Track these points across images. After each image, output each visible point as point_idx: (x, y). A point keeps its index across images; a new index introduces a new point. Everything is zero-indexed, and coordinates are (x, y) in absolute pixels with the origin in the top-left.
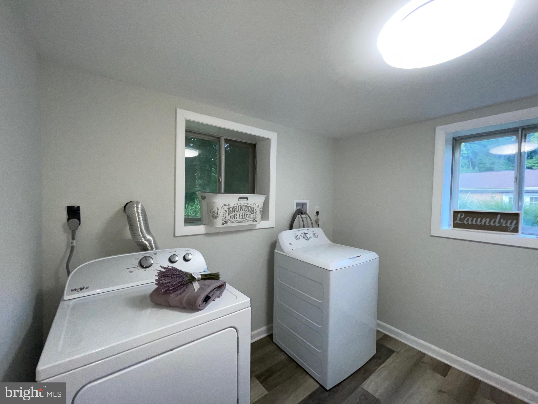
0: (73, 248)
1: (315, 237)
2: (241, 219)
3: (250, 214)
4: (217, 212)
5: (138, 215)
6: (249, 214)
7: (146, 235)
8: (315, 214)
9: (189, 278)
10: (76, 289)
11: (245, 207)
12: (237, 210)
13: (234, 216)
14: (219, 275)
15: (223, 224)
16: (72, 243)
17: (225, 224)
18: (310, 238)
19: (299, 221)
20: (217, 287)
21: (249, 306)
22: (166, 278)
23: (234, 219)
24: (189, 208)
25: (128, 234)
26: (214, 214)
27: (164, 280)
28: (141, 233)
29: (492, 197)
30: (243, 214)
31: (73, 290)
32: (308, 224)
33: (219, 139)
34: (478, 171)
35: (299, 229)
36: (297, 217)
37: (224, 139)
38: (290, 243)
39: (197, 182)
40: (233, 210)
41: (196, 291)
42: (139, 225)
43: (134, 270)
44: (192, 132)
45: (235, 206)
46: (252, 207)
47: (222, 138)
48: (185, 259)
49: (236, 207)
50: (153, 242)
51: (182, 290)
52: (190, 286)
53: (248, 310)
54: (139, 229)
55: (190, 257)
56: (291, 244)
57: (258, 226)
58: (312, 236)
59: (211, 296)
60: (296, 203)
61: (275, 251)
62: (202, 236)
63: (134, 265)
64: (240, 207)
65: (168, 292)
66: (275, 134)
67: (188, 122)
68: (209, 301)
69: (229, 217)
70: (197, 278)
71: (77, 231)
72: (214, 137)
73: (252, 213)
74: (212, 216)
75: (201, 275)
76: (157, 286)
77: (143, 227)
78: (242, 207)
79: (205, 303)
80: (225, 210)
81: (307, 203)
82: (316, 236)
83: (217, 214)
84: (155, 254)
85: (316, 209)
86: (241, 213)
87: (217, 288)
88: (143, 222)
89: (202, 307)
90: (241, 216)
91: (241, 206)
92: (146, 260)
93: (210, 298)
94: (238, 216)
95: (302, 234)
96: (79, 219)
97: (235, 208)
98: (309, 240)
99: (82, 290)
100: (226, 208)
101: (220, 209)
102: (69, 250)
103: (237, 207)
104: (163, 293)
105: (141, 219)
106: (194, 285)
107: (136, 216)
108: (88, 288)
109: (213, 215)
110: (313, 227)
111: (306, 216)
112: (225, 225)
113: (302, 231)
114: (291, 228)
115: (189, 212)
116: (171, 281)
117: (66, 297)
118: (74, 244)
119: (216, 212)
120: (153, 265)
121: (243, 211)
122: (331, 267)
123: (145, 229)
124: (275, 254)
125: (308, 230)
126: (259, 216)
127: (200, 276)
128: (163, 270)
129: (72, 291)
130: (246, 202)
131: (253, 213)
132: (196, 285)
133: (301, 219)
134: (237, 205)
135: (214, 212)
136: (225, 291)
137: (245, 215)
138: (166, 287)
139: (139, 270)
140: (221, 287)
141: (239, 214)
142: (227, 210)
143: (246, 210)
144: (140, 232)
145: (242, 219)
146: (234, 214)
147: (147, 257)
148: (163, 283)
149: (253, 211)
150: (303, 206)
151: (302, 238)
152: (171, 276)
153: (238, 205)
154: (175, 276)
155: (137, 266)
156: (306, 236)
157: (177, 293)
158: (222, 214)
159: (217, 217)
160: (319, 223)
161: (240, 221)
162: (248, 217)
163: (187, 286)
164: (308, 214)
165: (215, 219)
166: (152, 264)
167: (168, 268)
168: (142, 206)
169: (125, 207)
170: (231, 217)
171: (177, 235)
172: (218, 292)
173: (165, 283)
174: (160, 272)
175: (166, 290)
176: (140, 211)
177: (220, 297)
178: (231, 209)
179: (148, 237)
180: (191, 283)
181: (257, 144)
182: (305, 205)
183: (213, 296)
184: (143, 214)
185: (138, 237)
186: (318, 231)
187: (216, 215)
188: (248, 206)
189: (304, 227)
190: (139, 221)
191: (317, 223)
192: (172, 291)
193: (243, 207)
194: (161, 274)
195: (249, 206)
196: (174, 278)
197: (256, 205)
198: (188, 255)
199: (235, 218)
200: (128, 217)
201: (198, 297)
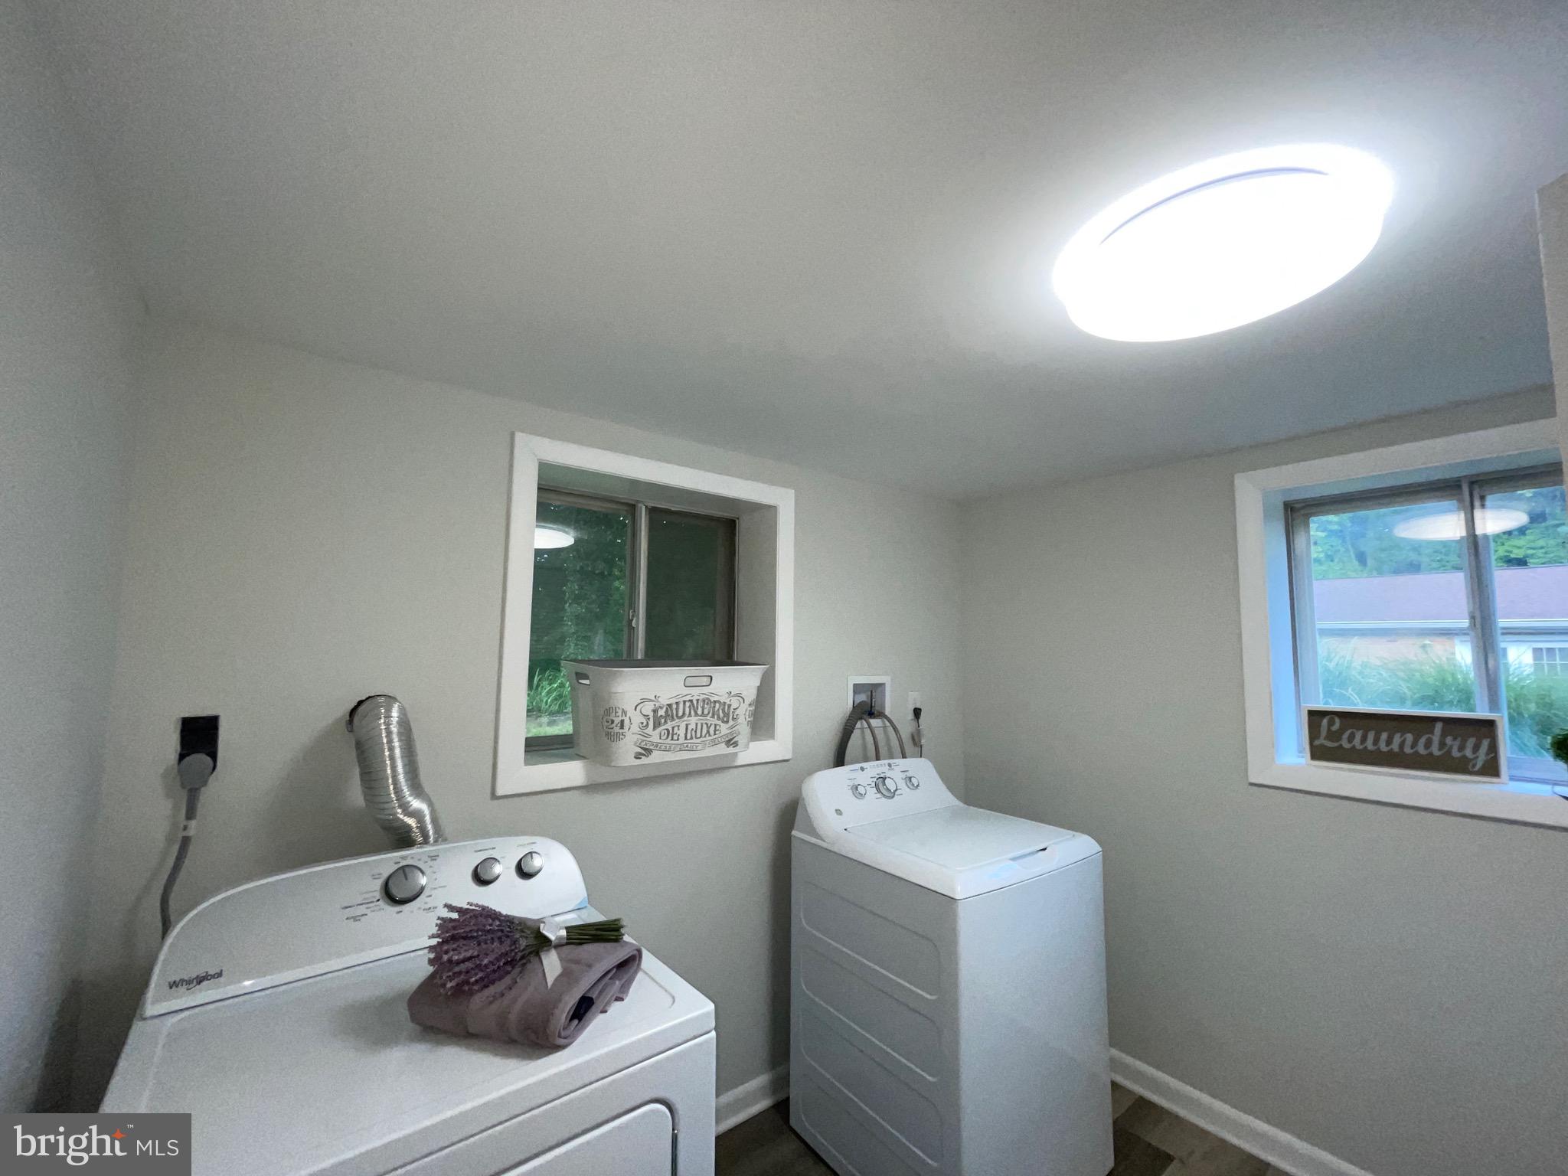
0: (186, 842)
1: (911, 787)
2: (691, 738)
3: (719, 723)
4: (622, 722)
5: (390, 741)
6: (715, 725)
7: (410, 799)
8: (911, 716)
9: (532, 941)
10: (182, 981)
11: (704, 704)
12: (680, 714)
13: (671, 732)
14: (622, 927)
15: (638, 756)
16: (185, 828)
17: (643, 757)
18: (898, 792)
19: (864, 738)
20: (614, 967)
21: (708, 1029)
22: (462, 942)
23: (672, 739)
24: (543, 687)
25: (355, 795)
26: (611, 726)
27: (453, 950)
28: (395, 793)
29: (1424, 647)
30: (697, 724)
31: (173, 985)
32: (890, 748)
33: (632, 508)
34: (1375, 573)
35: (864, 765)
36: (858, 725)
37: (646, 507)
38: (836, 810)
39: (569, 610)
40: (667, 714)
41: (550, 984)
42: (389, 772)
43: (365, 911)
44: (555, 491)
45: (673, 701)
46: (725, 703)
47: (640, 505)
48: (524, 872)
49: (677, 703)
50: (428, 819)
51: (507, 980)
52: (533, 964)
53: (706, 1041)
54: (390, 781)
55: (537, 862)
56: (839, 812)
57: (743, 758)
58: (902, 784)
59: (594, 997)
60: (854, 684)
61: (794, 833)
62: (576, 792)
63: (367, 896)
64: (688, 704)
65: (466, 988)
66: (791, 493)
67: (544, 468)
68: (589, 1015)
69: (655, 736)
70: (556, 939)
71: (203, 789)
72: (618, 503)
73: (723, 722)
74: (607, 734)
75: (567, 928)
76: (431, 969)
77: (401, 778)
78: (695, 702)
79: (576, 1022)
80: (645, 715)
81: (884, 684)
82: (913, 785)
83: (622, 727)
84: (433, 858)
85: (914, 699)
86: (693, 720)
87: (615, 970)
88: (403, 761)
89: (565, 1038)
90: (692, 729)
91: (691, 701)
92: (404, 879)
93: (593, 1003)
94: (682, 732)
95: (872, 780)
96: (213, 755)
97: (674, 706)
98: (893, 797)
99: (201, 982)
100: (648, 709)
101: (631, 712)
102: (176, 848)
103: (681, 706)
104: (449, 993)
105: (398, 752)
106: (545, 962)
107: (383, 743)
108: (220, 975)
109: (607, 730)
110: (904, 757)
111: (884, 723)
112: (644, 761)
113: (873, 768)
114: (840, 760)
115: (541, 701)
116: (476, 953)
117: (151, 1009)
118: (191, 833)
119: (617, 720)
120: (426, 893)
121: (696, 714)
122: (959, 889)
123: (406, 781)
124: (794, 844)
125: (890, 765)
126: (743, 728)
127: (563, 933)
128: (455, 916)
129: (171, 988)
130: (706, 690)
131: (727, 722)
132: (552, 964)
133: (868, 732)
134: (681, 700)
135: (613, 722)
136: (640, 976)
137: (705, 726)
138: (460, 973)
139: (380, 909)
140: (628, 965)
141: (687, 725)
142: (651, 715)
143: (706, 712)
144: (392, 791)
145: (694, 741)
146: (669, 725)
147: (407, 869)
148: (450, 961)
149: (728, 714)
150: (874, 694)
151: (872, 792)
152: (476, 937)
153: (684, 699)
154: (489, 937)
155: (374, 897)
156: (884, 784)
157: (492, 990)
158: (635, 728)
159: (621, 737)
160: (923, 741)
161: (687, 746)
162: (712, 732)
163: (524, 964)
164: (889, 716)
165: (613, 744)
166: (422, 889)
167: (468, 909)
168: (403, 711)
169: (353, 712)
170: (662, 734)
171: (500, 792)
172: (617, 982)
173: (458, 963)
174: (444, 924)
175: (457, 985)
176: (394, 729)
177: (622, 1000)
178: (661, 712)
179: (416, 804)
180: (537, 954)
181: (738, 519)
182: (880, 689)
183: (602, 997)
184: (403, 738)
185: (386, 806)
186: (921, 767)
187: (617, 729)
188: (712, 699)
189: (878, 758)
190: (392, 758)
191: (915, 745)
192: (476, 988)
193: (697, 702)
194: (447, 932)
195: (715, 702)
196: (486, 943)
197: (735, 696)
198: (532, 858)
199: (672, 737)
200: (359, 745)
201: (555, 1007)
